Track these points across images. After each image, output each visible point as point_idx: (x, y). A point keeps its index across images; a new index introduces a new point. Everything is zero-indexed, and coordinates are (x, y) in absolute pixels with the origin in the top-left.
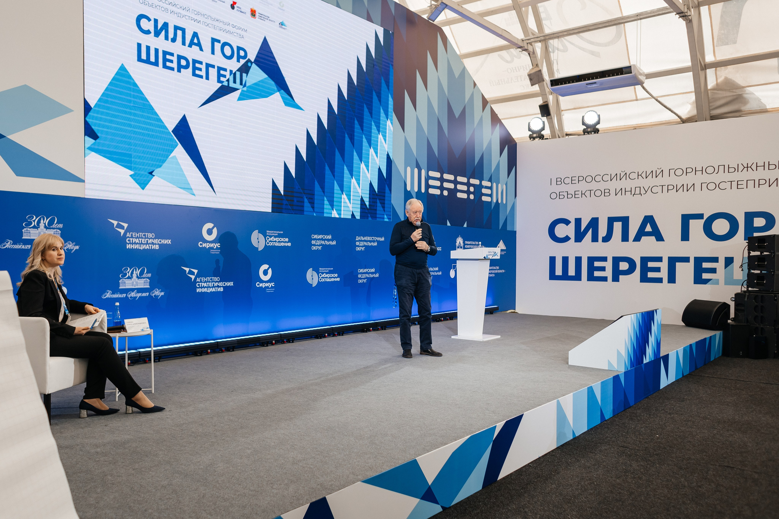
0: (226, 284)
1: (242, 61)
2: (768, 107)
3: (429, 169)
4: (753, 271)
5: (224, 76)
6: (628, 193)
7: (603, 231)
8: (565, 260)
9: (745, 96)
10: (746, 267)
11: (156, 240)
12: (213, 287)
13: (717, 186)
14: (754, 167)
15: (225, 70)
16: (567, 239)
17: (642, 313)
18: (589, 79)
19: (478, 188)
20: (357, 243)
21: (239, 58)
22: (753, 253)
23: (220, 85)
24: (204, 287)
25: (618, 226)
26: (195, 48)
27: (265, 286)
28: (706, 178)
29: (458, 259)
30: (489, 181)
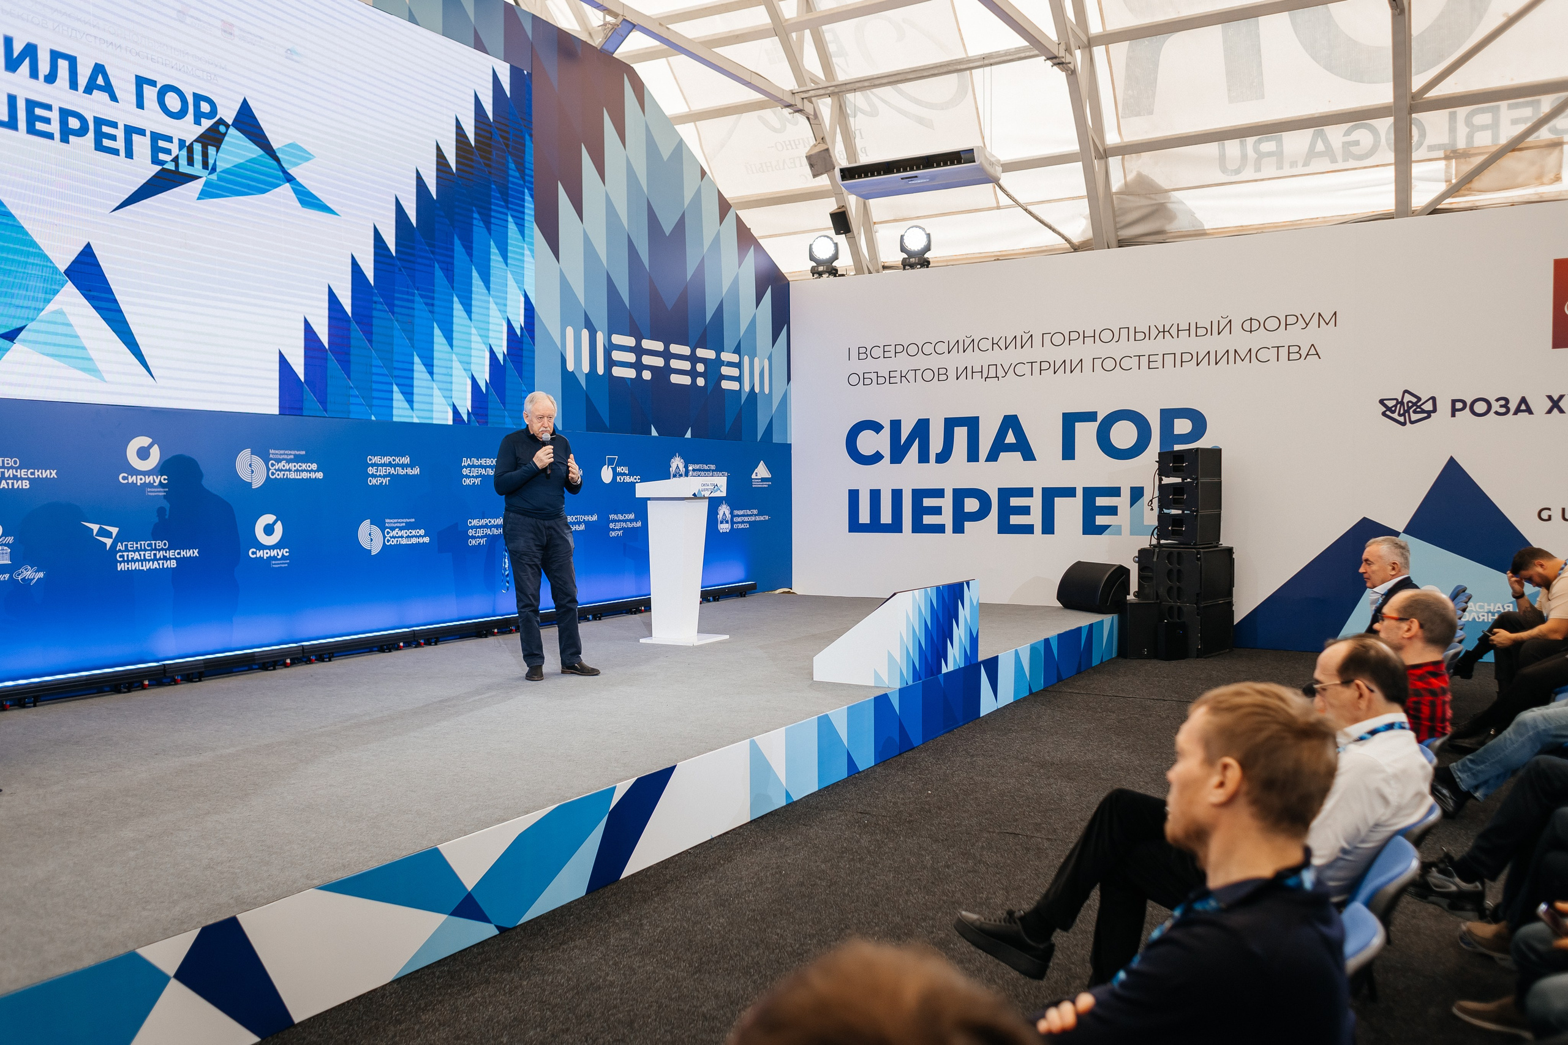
0: (182, 553)
1: (207, 123)
2: (1208, 226)
3: (611, 331)
4: (1166, 511)
5: (168, 152)
6: (977, 376)
7: (936, 445)
8: (875, 495)
9: (1170, 206)
10: (1156, 502)
11: (23, 471)
12: (153, 561)
13: (1118, 364)
14: (1174, 331)
15: (169, 139)
16: (877, 458)
17: (938, 588)
18: (905, 170)
19: (714, 366)
20: (465, 471)
21: (198, 117)
22: (1166, 481)
23: (158, 168)
24: (133, 560)
25: (961, 434)
26: (99, 96)
27: (268, 555)
28: (1100, 350)
29: (649, 499)
30: (734, 352)
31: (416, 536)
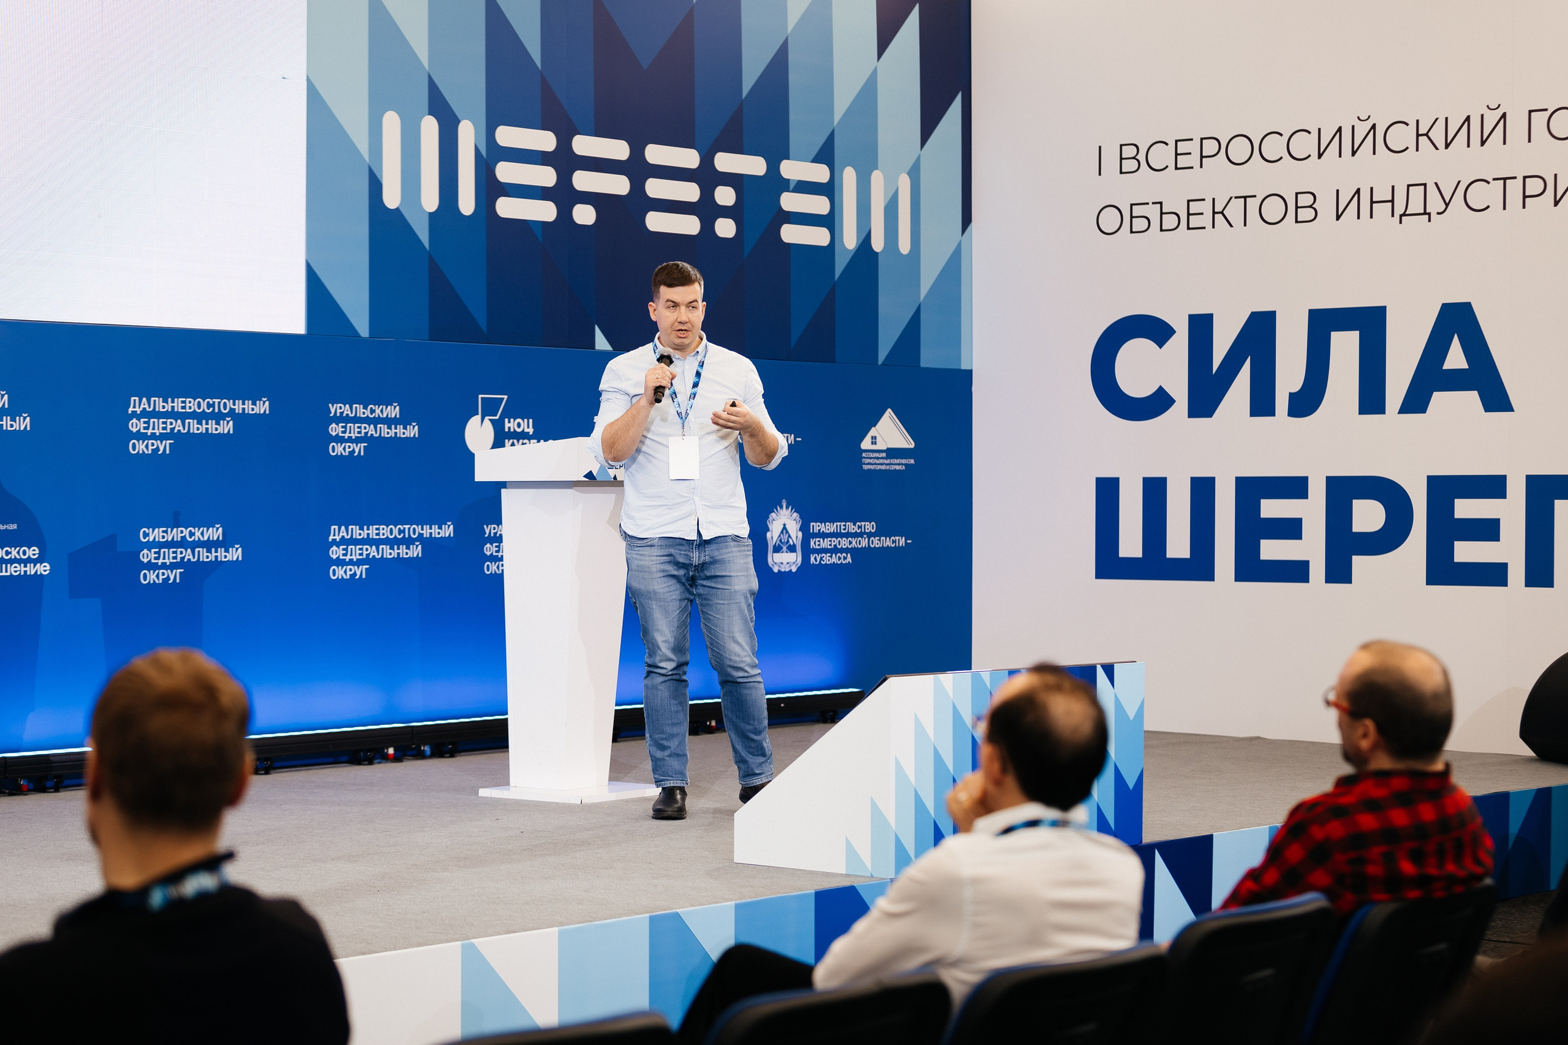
3: (495, 118)
6: (1382, 210)
7: (1290, 374)
8: (1155, 493)
16: (1159, 403)
19: (762, 190)
20: (136, 425)
25: (1345, 351)
29: (503, 485)
30: (815, 160)
31: (19, 561)
